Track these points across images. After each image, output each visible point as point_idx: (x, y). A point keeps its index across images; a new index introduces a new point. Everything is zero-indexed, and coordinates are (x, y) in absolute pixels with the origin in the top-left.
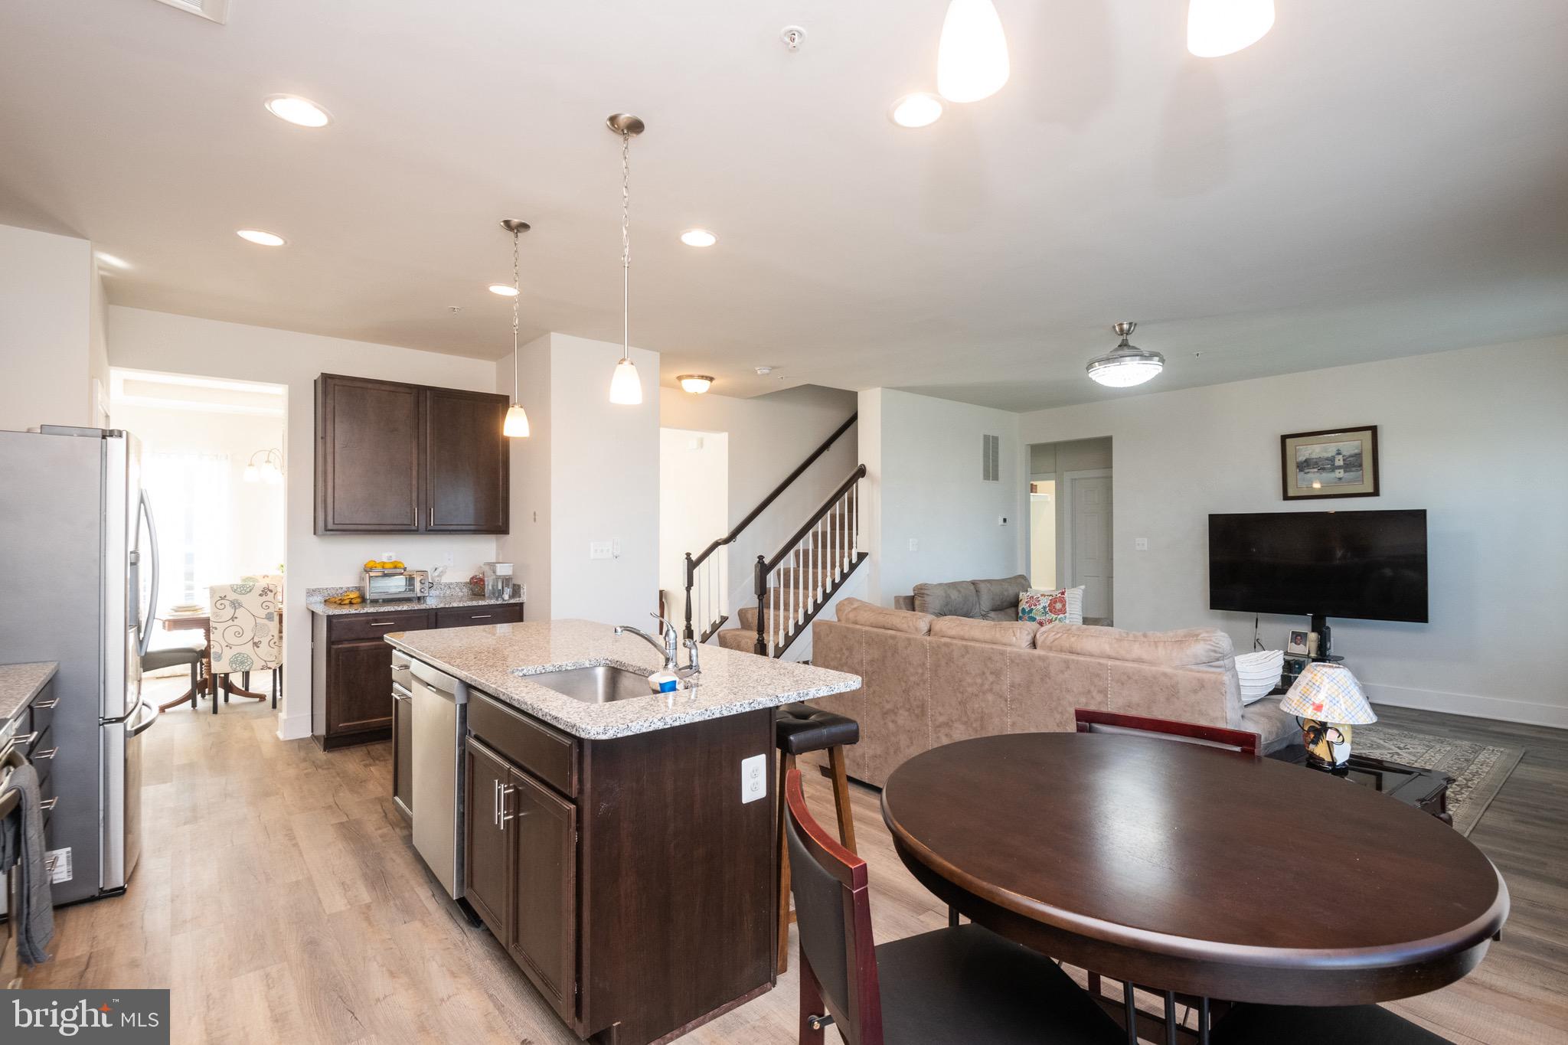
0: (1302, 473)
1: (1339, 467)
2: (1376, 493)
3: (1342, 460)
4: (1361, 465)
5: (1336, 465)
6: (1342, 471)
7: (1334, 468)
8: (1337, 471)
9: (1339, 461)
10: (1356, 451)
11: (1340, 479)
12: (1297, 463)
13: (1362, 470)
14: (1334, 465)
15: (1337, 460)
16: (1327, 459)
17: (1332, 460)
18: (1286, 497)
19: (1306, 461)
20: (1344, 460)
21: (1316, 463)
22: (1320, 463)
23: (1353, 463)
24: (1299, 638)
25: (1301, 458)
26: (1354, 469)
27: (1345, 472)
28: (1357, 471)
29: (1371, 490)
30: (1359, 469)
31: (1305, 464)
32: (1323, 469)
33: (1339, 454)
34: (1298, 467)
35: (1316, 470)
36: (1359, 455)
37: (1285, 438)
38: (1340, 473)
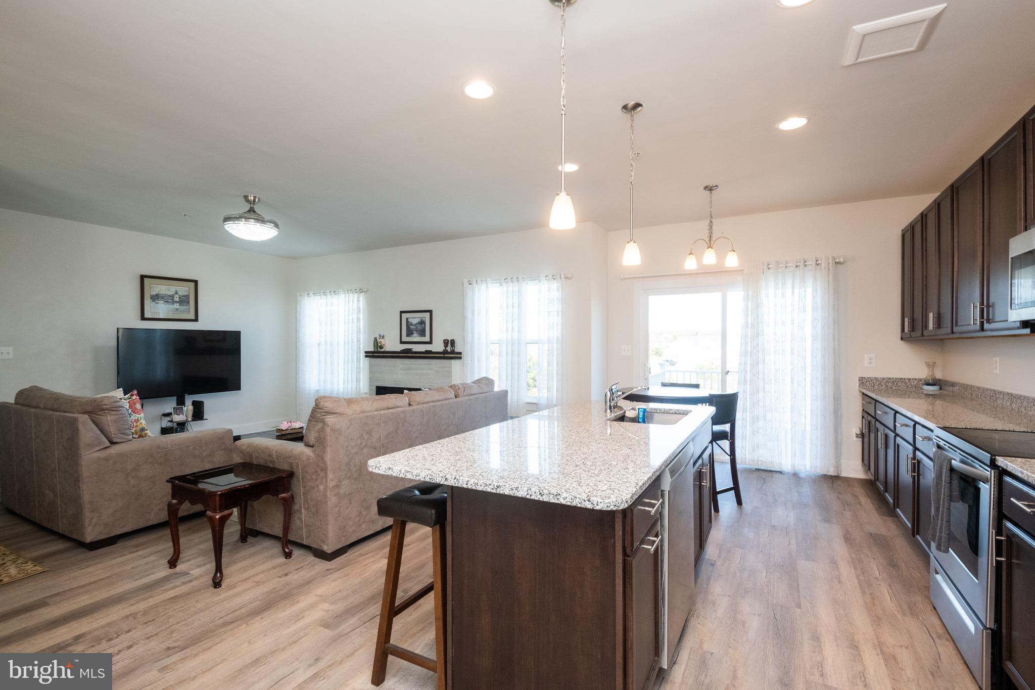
0: (154, 303)
1: (177, 302)
2: (196, 320)
3: (178, 298)
4: (188, 302)
5: (175, 300)
6: (178, 304)
7: (174, 302)
8: (175, 304)
9: (177, 299)
10: (186, 294)
11: (177, 309)
12: (151, 296)
13: (189, 305)
14: (173, 300)
15: (175, 298)
16: (169, 296)
17: (172, 296)
18: (143, 318)
19: (157, 295)
20: (179, 298)
21: (163, 297)
22: (165, 298)
23: (184, 301)
24: (178, 411)
25: (154, 293)
26: (184, 304)
27: (180, 305)
28: (186, 305)
29: (193, 318)
31: (156, 297)
32: (168, 302)
33: (176, 293)
34: (151, 298)
35: (162, 302)
36: (187, 296)
37: (143, 277)
38: (177, 306)
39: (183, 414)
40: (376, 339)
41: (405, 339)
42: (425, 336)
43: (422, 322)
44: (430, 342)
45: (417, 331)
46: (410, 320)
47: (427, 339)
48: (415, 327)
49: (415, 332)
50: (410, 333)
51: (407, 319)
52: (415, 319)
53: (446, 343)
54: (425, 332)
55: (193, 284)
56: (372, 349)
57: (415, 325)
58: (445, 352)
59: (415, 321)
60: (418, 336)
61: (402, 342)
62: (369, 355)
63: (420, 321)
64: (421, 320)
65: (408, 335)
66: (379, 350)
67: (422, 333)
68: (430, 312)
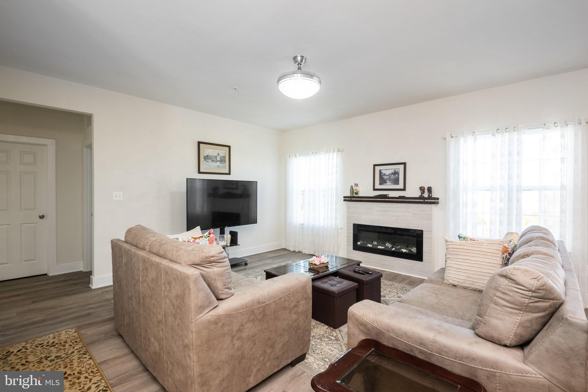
0: (206, 161)
1: (218, 161)
2: (229, 174)
3: (219, 158)
4: (225, 161)
5: (218, 160)
6: (219, 162)
7: (217, 161)
8: (218, 162)
9: (218, 159)
10: (224, 155)
11: (219, 166)
12: (204, 156)
14: (216, 160)
15: (218, 158)
17: (216, 157)
18: (199, 172)
19: (207, 156)
20: (220, 158)
21: (211, 158)
22: (212, 158)
24: (222, 238)
25: (206, 155)
26: (223, 162)
27: (220, 163)
28: (224, 163)
29: (228, 172)
30: (225, 163)
31: (207, 158)
32: (213, 161)
33: (218, 155)
34: (204, 158)
35: (211, 161)
36: (224, 157)
37: (199, 143)
38: (218, 164)
39: (225, 241)
40: (352, 186)
41: (377, 186)
42: (398, 184)
43: (396, 173)
44: (404, 189)
45: (390, 180)
46: (383, 171)
47: (401, 186)
48: (388, 177)
49: (388, 181)
50: (383, 181)
51: (380, 171)
52: (388, 171)
53: (422, 189)
54: (398, 181)
55: (228, 148)
56: (349, 195)
57: (389, 175)
58: (421, 197)
59: (387, 172)
60: (391, 184)
61: (375, 189)
62: (347, 199)
63: (393, 172)
64: (395, 171)
65: (380, 184)
66: (355, 195)
67: (396, 182)
68: (404, 164)
